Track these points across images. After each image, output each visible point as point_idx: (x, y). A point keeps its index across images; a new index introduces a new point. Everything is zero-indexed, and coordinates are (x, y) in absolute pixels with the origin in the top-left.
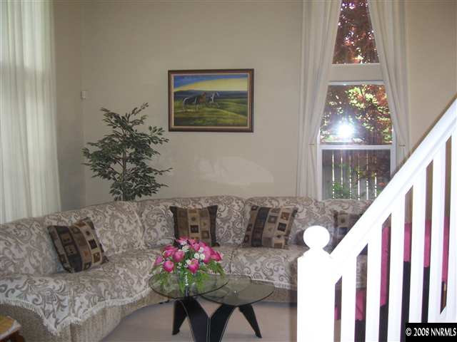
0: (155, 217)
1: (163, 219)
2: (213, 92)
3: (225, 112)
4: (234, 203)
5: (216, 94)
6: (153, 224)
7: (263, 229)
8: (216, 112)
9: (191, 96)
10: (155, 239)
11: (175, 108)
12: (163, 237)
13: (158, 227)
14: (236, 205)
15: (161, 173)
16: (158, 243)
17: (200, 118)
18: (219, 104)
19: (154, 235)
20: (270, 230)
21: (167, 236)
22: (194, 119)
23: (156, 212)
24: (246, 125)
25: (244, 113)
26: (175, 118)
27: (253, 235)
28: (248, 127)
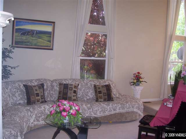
0: (15, 90)
1: (19, 91)
2: (35, 30)
3: (41, 40)
4: (48, 82)
5: (37, 32)
6: (14, 93)
7: (67, 93)
8: (36, 39)
9: (24, 31)
10: (16, 101)
11: (15, 36)
12: (20, 100)
13: (17, 94)
14: (49, 83)
15: (14, 68)
16: (18, 103)
17: (28, 42)
18: (38, 36)
19: (15, 99)
20: (70, 93)
21: (21, 99)
22: (26, 42)
23: (15, 87)
24: (50, 47)
25: (50, 41)
26: (15, 41)
27: (63, 96)
28: (51, 48)
